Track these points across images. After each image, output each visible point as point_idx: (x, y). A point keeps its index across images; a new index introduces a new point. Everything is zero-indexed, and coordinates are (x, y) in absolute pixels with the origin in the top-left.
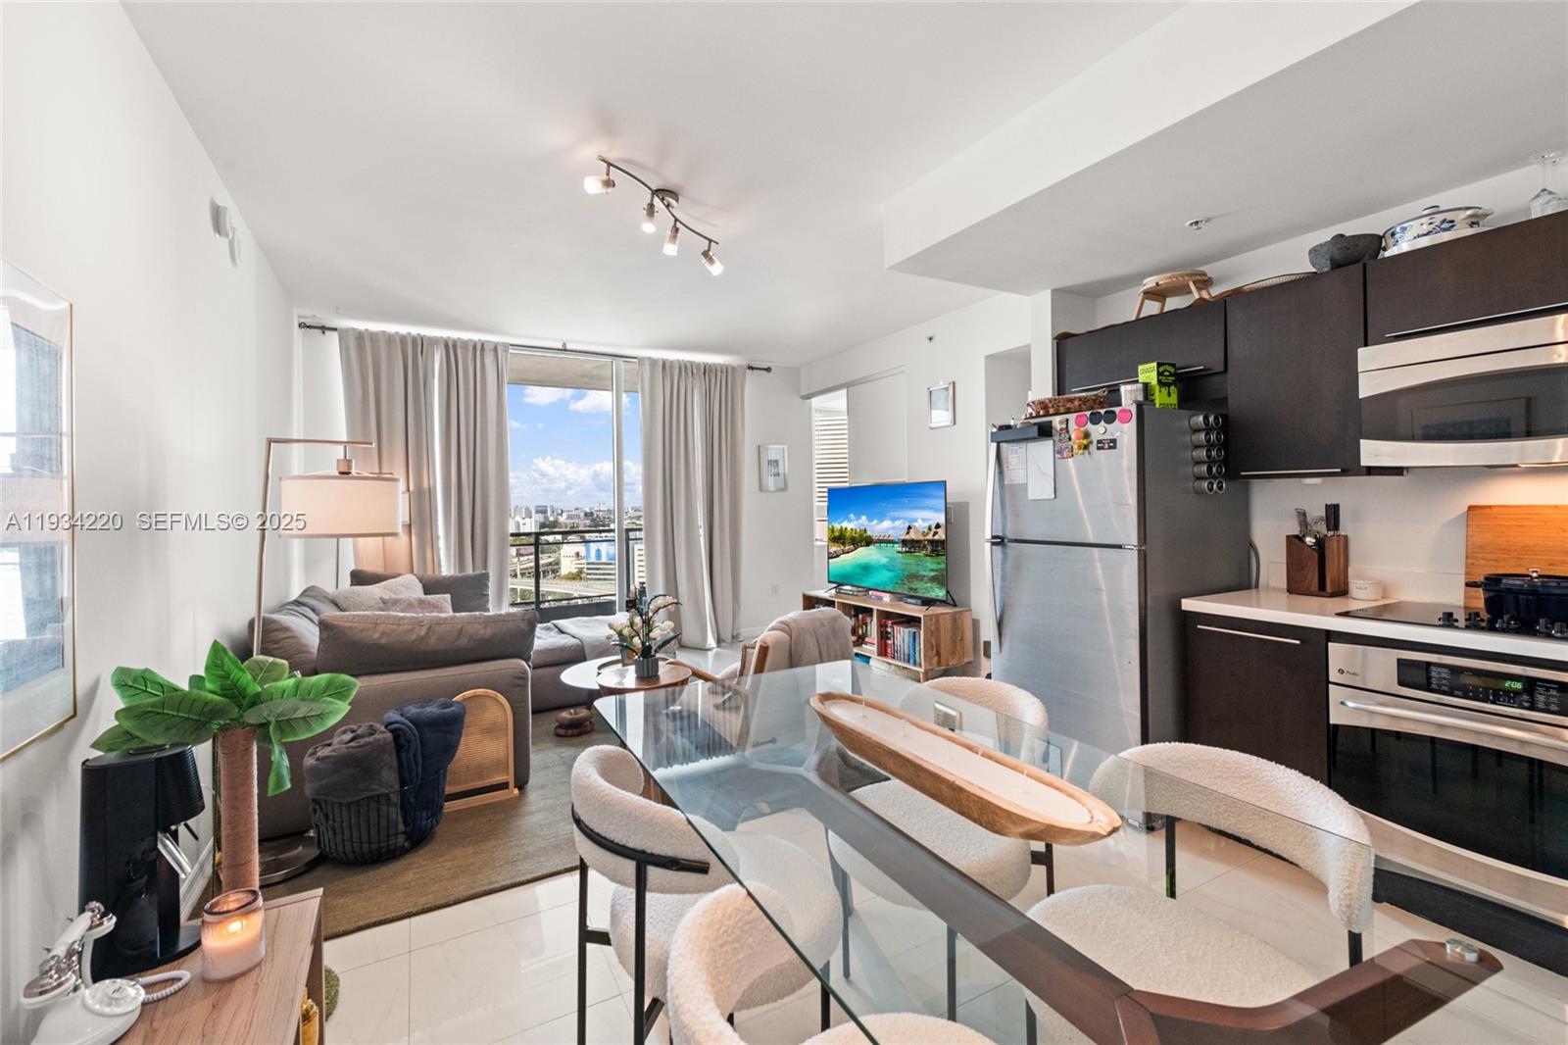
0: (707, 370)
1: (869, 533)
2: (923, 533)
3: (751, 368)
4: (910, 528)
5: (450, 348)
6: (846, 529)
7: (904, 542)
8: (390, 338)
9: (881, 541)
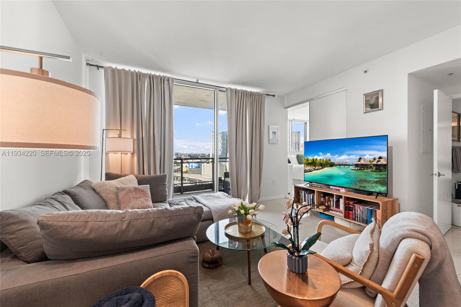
0: (252, 94)
1: (332, 161)
2: (370, 161)
3: (268, 95)
4: (360, 159)
5: (151, 78)
6: (316, 159)
7: (356, 165)
8: (126, 73)
9: (340, 165)
